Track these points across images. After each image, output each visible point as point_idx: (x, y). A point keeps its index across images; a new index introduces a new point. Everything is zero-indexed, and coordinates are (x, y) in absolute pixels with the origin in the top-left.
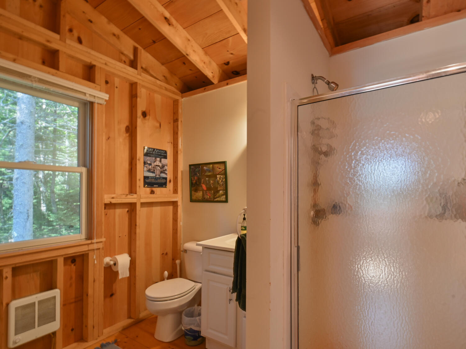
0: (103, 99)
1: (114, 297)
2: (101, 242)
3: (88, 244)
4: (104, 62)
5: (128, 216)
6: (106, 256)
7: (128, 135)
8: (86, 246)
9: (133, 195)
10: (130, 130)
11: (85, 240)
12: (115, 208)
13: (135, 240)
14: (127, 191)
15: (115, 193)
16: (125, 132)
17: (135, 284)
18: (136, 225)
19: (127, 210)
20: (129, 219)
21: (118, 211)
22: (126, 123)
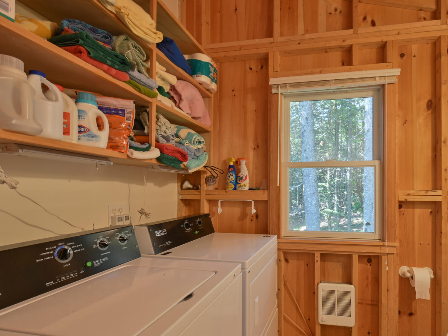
0: (395, 76)
1: (413, 317)
2: (395, 247)
3: (381, 246)
4: (397, 32)
5: (431, 219)
6: (402, 264)
7: (430, 112)
8: (379, 248)
9: (436, 191)
10: (434, 105)
11: (378, 240)
12: (414, 208)
13: (440, 252)
14: (430, 185)
15: (413, 189)
16: (426, 110)
17: (440, 312)
18: (441, 233)
19: (430, 210)
20: (432, 222)
21: (418, 211)
22: (428, 97)
